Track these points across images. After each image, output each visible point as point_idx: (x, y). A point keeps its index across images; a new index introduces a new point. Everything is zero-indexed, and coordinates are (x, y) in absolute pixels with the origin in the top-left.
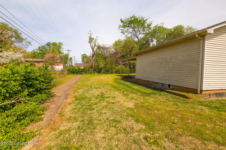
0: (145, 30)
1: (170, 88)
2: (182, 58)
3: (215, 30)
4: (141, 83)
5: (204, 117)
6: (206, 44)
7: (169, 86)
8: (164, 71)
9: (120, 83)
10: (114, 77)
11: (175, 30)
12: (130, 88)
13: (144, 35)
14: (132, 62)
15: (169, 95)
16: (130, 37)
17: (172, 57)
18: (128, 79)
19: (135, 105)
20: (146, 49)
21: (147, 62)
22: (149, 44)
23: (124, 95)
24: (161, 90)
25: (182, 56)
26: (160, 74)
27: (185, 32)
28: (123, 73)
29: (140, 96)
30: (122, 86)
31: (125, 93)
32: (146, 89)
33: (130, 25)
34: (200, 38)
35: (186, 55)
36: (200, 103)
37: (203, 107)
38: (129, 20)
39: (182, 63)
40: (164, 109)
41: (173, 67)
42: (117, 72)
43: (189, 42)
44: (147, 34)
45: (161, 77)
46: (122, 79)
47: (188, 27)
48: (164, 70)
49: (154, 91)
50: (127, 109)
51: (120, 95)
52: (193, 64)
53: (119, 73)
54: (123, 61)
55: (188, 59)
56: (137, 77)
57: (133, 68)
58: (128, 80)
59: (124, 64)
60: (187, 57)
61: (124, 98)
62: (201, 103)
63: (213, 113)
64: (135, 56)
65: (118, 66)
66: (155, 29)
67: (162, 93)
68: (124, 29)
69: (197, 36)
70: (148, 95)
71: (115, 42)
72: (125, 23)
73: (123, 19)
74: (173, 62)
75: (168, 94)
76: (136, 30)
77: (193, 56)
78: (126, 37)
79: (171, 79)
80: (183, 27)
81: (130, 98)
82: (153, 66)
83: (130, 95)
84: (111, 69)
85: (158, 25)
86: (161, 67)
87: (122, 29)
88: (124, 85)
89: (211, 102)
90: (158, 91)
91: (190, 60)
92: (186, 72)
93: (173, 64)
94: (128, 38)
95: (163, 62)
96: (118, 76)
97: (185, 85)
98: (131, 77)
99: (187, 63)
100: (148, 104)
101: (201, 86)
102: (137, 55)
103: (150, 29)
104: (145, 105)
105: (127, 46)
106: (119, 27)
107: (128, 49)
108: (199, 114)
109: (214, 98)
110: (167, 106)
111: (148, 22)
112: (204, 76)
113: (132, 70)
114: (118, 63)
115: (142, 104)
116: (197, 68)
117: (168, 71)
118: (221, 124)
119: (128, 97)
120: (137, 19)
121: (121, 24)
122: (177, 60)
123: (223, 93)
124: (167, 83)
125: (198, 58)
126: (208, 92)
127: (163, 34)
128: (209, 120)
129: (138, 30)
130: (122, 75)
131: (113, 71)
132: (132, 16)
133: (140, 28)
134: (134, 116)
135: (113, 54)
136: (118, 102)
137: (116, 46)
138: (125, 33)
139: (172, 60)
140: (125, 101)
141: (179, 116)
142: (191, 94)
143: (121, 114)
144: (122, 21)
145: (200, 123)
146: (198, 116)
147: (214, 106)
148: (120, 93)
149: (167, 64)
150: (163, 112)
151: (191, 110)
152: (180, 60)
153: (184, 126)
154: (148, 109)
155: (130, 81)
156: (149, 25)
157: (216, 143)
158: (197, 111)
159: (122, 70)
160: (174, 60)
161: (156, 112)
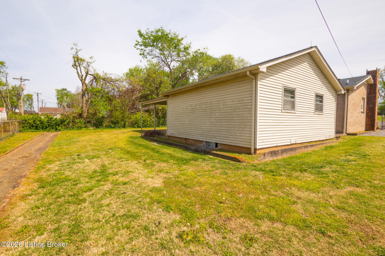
0: (181, 55)
1: (218, 148)
2: (231, 103)
3: (268, 68)
4: (175, 143)
5: (258, 187)
6: (259, 86)
7: (216, 144)
8: (209, 123)
9: (140, 145)
10: (129, 133)
11: (224, 61)
12: (157, 152)
13: (179, 63)
14: (160, 108)
15: (215, 159)
16: (156, 64)
17: (219, 102)
18: (154, 136)
19: (164, 182)
20: (183, 87)
21: (185, 108)
22: (188, 79)
23: (147, 166)
24: (206, 153)
25: (231, 100)
26: (204, 127)
27: (236, 64)
28: (145, 127)
29: (173, 166)
30: (143, 151)
31: (147, 161)
32: (184, 152)
33: (155, 44)
34: (252, 76)
35: (237, 100)
36: (253, 168)
37: (257, 173)
38: (153, 34)
39: (232, 111)
40: (209, 182)
41: (220, 116)
42: (133, 125)
44: (183, 63)
45: (205, 132)
46: (142, 137)
47: (239, 58)
48: (208, 121)
49: (196, 155)
50: (151, 191)
51: (139, 167)
52: (245, 113)
53: (138, 127)
54: (146, 106)
55: (239, 105)
56: (168, 133)
57: (162, 118)
58: (155, 138)
59: (147, 111)
60: (237, 102)
61: (146, 171)
62: (255, 168)
63: (267, 180)
64: (164, 97)
65: (136, 113)
66: (196, 55)
67: (207, 157)
68: (146, 49)
69: (248, 73)
70: (186, 161)
71: (130, 70)
72: (146, 39)
73: (143, 32)
74: (221, 109)
75: (216, 157)
76: (165, 53)
77: (244, 101)
78: (149, 63)
79: (219, 135)
80: (232, 58)
81: (157, 170)
82: (193, 115)
83: (158, 165)
84: (123, 120)
85: (199, 50)
87: (141, 48)
88: (147, 148)
89: (266, 164)
91: (241, 107)
92: (237, 124)
93: (221, 111)
94: (153, 65)
95: (207, 108)
96: (135, 133)
97: (240, 142)
98: (159, 133)
99: (238, 110)
100: (186, 177)
101: (255, 143)
102: (168, 96)
103: (188, 54)
104: (180, 180)
105: (151, 79)
106: (136, 45)
107: (153, 85)
108: (252, 183)
109: (269, 159)
110: (213, 177)
111: (185, 43)
112: (258, 130)
113: (162, 121)
114: (136, 108)
115: (177, 179)
116: (250, 118)
117: (215, 123)
118: (276, 193)
119: (153, 169)
120: (167, 35)
121: (140, 40)
122: (225, 106)
123: (278, 151)
124: (214, 140)
125: (250, 104)
126: (263, 151)
127: (207, 65)
128: (263, 190)
129: (169, 53)
130: (144, 129)
131: (127, 123)
132: (159, 30)
133: (173, 51)
134: (163, 201)
135: (125, 92)
136: (134, 180)
137: (132, 79)
138: (148, 56)
139: (219, 107)
140: (148, 177)
141: (228, 190)
142: (244, 155)
143: (140, 202)
144: (141, 35)
145: (253, 196)
146: (251, 186)
147: (268, 169)
148: (140, 162)
149: (213, 112)
150: (207, 187)
151: (243, 178)
152: (229, 106)
153: (234, 204)
154: (185, 186)
155: (158, 139)
156: (186, 49)
157: (270, 220)
158: (250, 179)
159: (144, 121)
160: (222, 107)
161: (198, 188)
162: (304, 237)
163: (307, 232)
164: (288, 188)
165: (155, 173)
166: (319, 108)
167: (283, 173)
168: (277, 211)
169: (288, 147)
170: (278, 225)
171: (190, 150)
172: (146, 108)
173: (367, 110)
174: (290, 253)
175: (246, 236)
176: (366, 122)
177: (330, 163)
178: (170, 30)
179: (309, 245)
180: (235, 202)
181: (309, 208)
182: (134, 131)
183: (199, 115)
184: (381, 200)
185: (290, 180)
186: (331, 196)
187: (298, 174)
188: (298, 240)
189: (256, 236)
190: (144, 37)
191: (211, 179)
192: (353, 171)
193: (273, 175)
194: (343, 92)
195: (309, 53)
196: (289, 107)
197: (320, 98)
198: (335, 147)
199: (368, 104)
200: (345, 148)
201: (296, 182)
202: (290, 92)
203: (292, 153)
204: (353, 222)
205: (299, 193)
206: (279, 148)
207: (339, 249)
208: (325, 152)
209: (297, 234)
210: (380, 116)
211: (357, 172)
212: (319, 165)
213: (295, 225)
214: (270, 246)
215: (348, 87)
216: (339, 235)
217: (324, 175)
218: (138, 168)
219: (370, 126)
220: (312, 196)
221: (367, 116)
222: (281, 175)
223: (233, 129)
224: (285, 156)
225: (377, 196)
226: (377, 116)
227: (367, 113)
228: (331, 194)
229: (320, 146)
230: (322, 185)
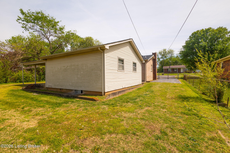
0: (57, 33)
1: (83, 93)
2: (90, 66)
3: (110, 47)
4: (52, 92)
5: (105, 115)
6: (105, 56)
7: (82, 91)
8: (76, 78)
9: (20, 96)
10: (10, 88)
11: (87, 40)
12: (36, 100)
13: (56, 37)
14: (41, 68)
15: (81, 101)
16: (37, 36)
17: (83, 65)
18: (35, 89)
19: (39, 123)
20: (59, 54)
21: (60, 68)
22: (63, 49)
23: (23, 112)
24: (74, 97)
25: (90, 64)
26: (73, 81)
27: (94, 43)
28: (27, 81)
29: (49, 109)
30: (23, 101)
31: (26, 109)
32: (58, 98)
33: (36, 22)
34: (101, 51)
35: (93, 64)
36: (103, 103)
37: (105, 106)
38: (34, 14)
39: (91, 70)
40: (75, 116)
41: (84, 74)
42: (15, 81)
43: (94, 53)
44: (59, 38)
45: (74, 83)
46: (23, 90)
47: (96, 40)
48: (76, 77)
49: (67, 100)
50: (25, 132)
51: (17, 114)
52: (98, 71)
53: (20, 82)
54: (28, 66)
56: (47, 86)
57: (41, 75)
58: (35, 90)
59: (29, 70)
61: (23, 116)
63: (110, 110)
64: (43, 60)
65: (18, 72)
66: (69, 34)
67: (74, 100)
68: (27, 24)
69: (99, 49)
70: (59, 105)
71: (13, 37)
72: (28, 17)
74: (84, 69)
75: (81, 100)
76: (45, 29)
77: (98, 65)
78: (31, 34)
79: (83, 85)
80: (92, 39)
81: (33, 114)
82: (65, 73)
83: (34, 111)
84: (4, 77)
85: (70, 31)
86: (74, 74)
87: (23, 22)
88: (26, 98)
89: (110, 100)
90: (71, 99)
91: (96, 68)
92: (94, 78)
93: (84, 71)
94: (35, 36)
95: (75, 68)
96: (17, 87)
98: (39, 86)
99: (94, 70)
100: (57, 116)
101: (104, 89)
102: (46, 59)
103: (63, 33)
104: (53, 119)
105: (33, 47)
106: (18, 20)
107: (34, 50)
108: (102, 113)
109: (111, 97)
110: (78, 113)
111: (60, 25)
112: (106, 81)
113: (42, 77)
114: (18, 67)
115: (50, 119)
116: (101, 75)
117: (80, 78)
118: (114, 117)
119: (30, 114)
120: (46, 17)
121: (22, 17)
122: (87, 67)
123: (116, 92)
124: (80, 89)
125: (101, 66)
126: (108, 93)
127: (77, 42)
128: (107, 116)
129: (48, 30)
130: (25, 83)
131: (9, 80)
132: (39, 12)
133: (51, 29)
134: (35, 138)
135: (7, 55)
136: (9, 126)
137: (14, 45)
138: (30, 30)
139: (83, 68)
140: (24, 122)
141: (87, 120)
142: (98, 96)
143: (12, 143)
144: (23, 13)
145: (101, 121)
146: (101, 115)
147: (111, 103)
148: (17, 110)
149: (79, 71)
150: (73, 120)
151: (96, 111)
152: (89, 67)
153: (89, 129)
154: (56, 122)
155: (38, 91)
156: (61, 29)
157: (109, 134)
158: (101, 110)
159: (26, 77)
160: (85, 68)
161: (66, 123)
162: (126, 139)
163: (127, 136)
164: (120, 113)
165: (31, 117)
166: (135, 69)
167: (118, 105)
168: (113, 127)
169: (121, 90)
170: (114, 136)
171: (63, 96)
172: (28, 68)
173: (153, 70)
174: (119, 150)
175: (95, 147)
176: (153, 76)
177: (139, 97)
178: (48, 15)
179: (128, 143)
180: (90, 127)
181: (129, 122)
182: (16, 85)
183: (70, 73)
184: (157, 111)
185: (121, 108)
186: (139, 113)
187: (125, 104)
188: (123, 141)
189: (101, 146)
190: (26, 15)
191: (76, 114)
192: (148, 99)
193: (113, 107)
194: (144, 62)
195: (129, 42)
196: (121, 68)
197: (135, 64)
198: (142, 88)
199: (153, 67)
200: (145, 88)
201: (124, 109)
202: (121, 61)
203: (123, 93)
204: (147, 125)
205: (125, 114)
206: (117, 91)
207: (141, 141)
208: (137, 91)
209: (123, 138)
210: (158, 73)
211: (149, 100)
212: (135, 98)
213: (122, 133)
214: (108, 150)
215: (146, 59)
216: (141, 133)
217: (137, 103)
218: (15, 115)
219: (155, 78)
220: (131, 115)
221: (153, 73)
222: (117, 106)
223: (91, 81)
224: (120, 95)
225: (156, 110)
226: (156, 73)
227: (153, 72)
228: (139, 112)
229: (136, 88)
230: (135, 109)
